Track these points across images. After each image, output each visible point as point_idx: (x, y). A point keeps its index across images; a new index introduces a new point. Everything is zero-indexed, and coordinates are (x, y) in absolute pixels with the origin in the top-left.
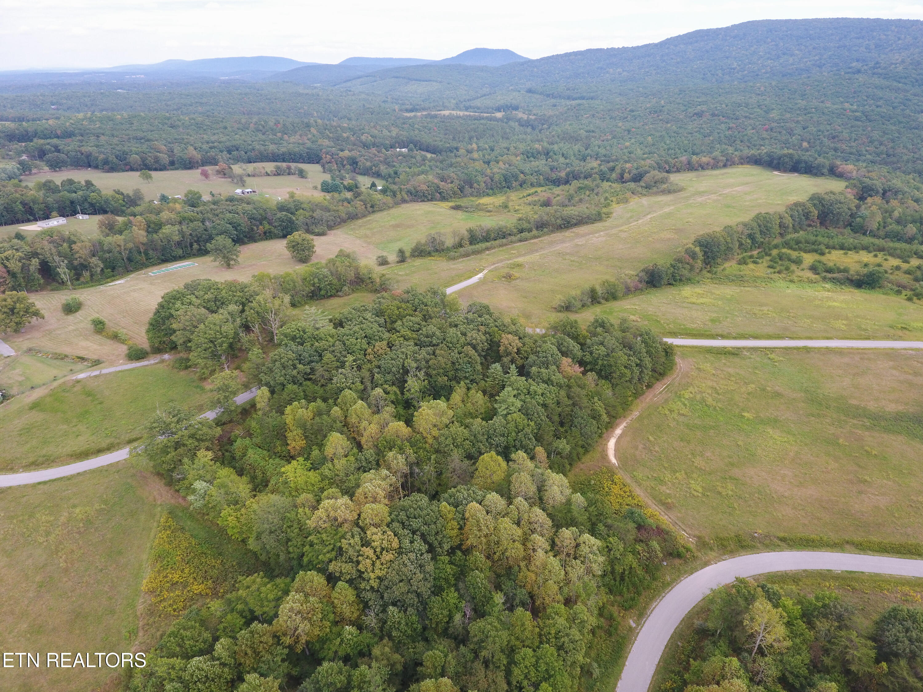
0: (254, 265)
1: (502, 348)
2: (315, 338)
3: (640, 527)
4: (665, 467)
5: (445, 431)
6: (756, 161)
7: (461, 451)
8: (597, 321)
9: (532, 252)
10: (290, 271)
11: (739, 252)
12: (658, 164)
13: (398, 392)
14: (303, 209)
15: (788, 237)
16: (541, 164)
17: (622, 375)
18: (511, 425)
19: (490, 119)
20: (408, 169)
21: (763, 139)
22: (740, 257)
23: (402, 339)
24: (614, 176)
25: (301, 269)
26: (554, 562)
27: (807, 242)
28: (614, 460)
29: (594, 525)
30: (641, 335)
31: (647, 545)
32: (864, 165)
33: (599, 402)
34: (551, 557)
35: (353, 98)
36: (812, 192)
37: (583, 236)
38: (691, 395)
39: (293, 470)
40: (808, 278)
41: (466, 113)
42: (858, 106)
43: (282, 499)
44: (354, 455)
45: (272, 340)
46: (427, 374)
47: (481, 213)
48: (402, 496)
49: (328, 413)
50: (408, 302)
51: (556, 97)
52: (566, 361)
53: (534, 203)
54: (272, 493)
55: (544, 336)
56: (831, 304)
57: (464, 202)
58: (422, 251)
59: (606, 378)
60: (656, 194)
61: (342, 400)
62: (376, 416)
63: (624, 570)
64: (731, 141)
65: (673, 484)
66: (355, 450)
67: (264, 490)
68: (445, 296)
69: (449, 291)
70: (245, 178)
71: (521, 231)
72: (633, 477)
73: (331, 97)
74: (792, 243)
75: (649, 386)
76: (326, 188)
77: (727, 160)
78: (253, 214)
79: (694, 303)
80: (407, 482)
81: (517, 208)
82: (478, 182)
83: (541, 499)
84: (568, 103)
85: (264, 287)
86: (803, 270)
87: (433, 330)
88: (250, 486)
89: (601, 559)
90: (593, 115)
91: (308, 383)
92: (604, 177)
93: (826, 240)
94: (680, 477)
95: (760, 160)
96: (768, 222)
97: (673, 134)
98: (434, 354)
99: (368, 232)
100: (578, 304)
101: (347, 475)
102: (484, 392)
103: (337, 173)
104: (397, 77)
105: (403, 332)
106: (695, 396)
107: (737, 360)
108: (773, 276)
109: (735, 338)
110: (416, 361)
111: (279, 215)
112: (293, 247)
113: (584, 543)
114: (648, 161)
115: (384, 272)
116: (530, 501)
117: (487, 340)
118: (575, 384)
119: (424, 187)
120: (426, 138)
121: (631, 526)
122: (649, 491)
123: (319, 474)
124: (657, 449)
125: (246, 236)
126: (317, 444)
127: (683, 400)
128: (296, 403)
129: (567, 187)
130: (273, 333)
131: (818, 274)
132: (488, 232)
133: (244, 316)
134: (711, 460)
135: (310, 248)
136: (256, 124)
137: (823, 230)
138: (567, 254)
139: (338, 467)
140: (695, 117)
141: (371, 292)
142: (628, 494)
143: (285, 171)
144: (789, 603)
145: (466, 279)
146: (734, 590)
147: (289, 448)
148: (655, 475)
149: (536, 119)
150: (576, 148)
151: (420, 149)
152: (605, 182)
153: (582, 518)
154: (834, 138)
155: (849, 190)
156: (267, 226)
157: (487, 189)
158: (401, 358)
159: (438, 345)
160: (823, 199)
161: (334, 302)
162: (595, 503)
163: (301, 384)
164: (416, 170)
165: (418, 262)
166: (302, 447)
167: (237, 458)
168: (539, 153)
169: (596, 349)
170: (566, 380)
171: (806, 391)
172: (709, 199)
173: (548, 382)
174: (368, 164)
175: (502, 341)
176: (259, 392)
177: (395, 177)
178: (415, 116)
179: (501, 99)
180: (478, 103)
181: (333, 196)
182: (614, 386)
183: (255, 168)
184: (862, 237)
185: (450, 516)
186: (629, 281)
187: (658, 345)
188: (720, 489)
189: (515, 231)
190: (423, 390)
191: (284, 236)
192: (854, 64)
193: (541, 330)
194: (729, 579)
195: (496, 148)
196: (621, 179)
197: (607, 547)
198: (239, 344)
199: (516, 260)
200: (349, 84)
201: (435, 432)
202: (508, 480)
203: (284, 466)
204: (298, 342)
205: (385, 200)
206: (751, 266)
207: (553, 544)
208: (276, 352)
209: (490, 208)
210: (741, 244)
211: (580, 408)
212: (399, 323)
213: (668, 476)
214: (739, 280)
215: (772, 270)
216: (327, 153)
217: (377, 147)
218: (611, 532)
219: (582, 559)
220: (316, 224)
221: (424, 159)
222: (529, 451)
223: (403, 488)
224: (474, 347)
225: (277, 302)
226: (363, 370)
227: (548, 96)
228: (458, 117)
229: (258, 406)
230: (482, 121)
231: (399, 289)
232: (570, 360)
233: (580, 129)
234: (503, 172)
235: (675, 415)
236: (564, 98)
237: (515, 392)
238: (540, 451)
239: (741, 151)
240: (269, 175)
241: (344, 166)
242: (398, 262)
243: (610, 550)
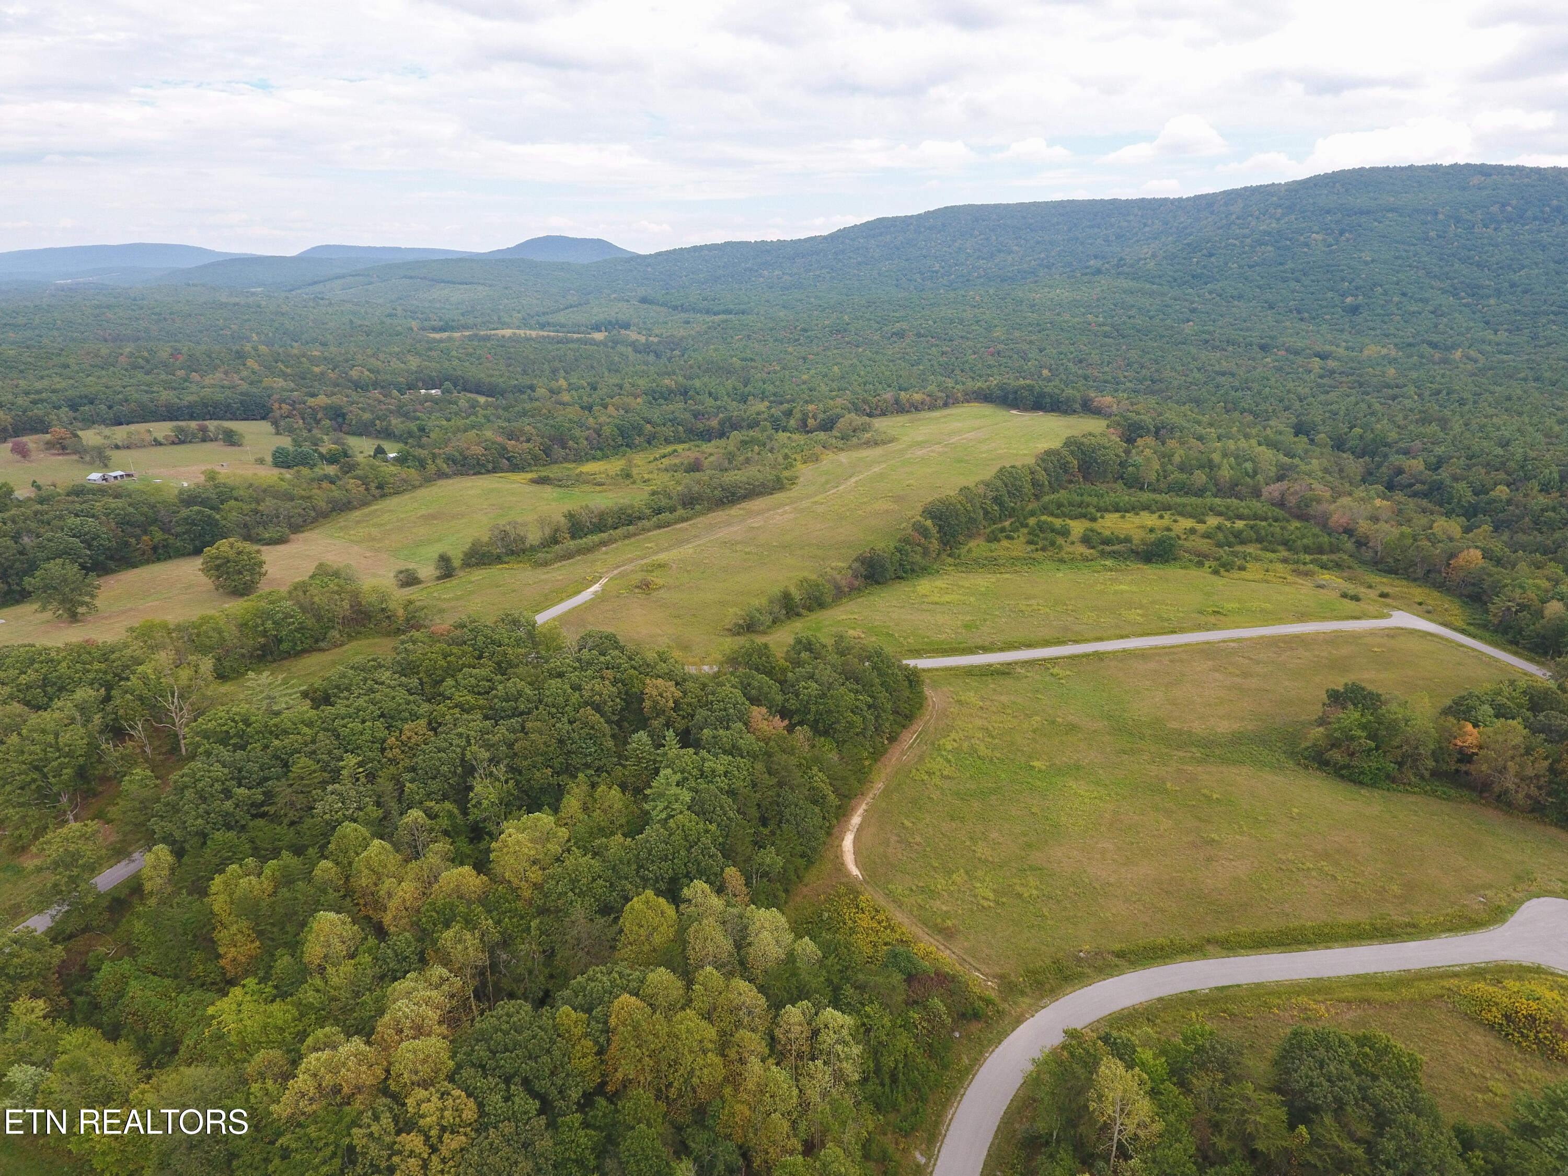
0: (132, 609)
1: (647, 704)
2: (271, 733)
3: (910, 979)
4: (935, 869)
5: (557, 870)
6: (985, 397)
7: (589, 900)
8: (799, 642)
9: (680, 543)
10: (210, 611)
11: (986, 524)
12: (853, 404)
13: (456, 811)
14: (236, 499)
15: (1046, 499)
16: (676, 407)
17: (851, 725)
18: (677, 837)
19: (586, 342)
20: (444, 423)
21: (990, 367)
22: (988, 530)
23: (457, 710)
24: (792, 423)
25: (237, 607)
26: (780, 1075)
27: (1071, 504)
28: (855, 871)
29: (836, 989)
30: (869, 658)
31: (925, 1007)
32: (1126, 395)
33: (820, 774)
34: (773, 1068)
35: (330, 310)
36: (1066, 435)
37: (760, 513)
38: (955, 745)
39: (234, 1007)
40: (1081, 554)
41: (541, 333)
42: (1104, 317)
43: (213, 1071)
44: (369, 951)
45: (175, 749)
46: (511, 769)
47: (585, 488)
48: (476, 1013)
49: (308, 876)
50: (465, 643)
51: (687, 311)
52: (758, 713)
53: (675, 469)
54: (190, 1065)
55: (716, 676)
56: (1117, 588)
57: (553, 471)
58: (483, 555)
59: (825, 733)
60: (858, 446)
61: (338, 845)
62: (413, 864)
63: (896, 1061)
64: (949, 371)
65: (951, 894)
66: (372, 941)
67: (169, 1061)
68: (533, 626)
69: (541, 618)
70: (108, 453)
71: (658, 511)
72: (889, 894)
73: (285, 309)
74: (1053, 507)
75: (892, 739)
76: (282, 460)
77: (947, 396)
78: (126, 515)
79: (937, 603)
80: (484, 984)
81: (646, 476)
82: (575, 440)
83: (742, 963)
84: (708, 318)
85: (153, 648)
86: (1073, 543)
87: (519, 686)
88: (137, 1059)
89: (856, 1050)
90: (749, 336)
91: (261, 822)
92: (778, 426)
93: (1095, 500)
94: (959, 880)
95: (991, 395)
96: (1015, 478)
97: (868, 362)
98: (523, 728)
99: (375, 531)
100: (768, 619)
101: (357, 994)
102: (623, 787)
103: (305, 434)
104: (411, 277)
105: (457, 698)
106: (961, 745)
107: (1008, 682)
108: (1034, 555)
109: (1001, 650)
110: (488, 746)
111: (185, 512)
112: (218, 567)
113: (826, 1026)
114: (839, 401)
115: (412, 597)
116: (724, 970)
117: (620, 693)
118: (777, 749)
119: (478, 450)
120: (475, 373)
121: (897, 978)
122: (915, 913)
123: (293, 1004)
124: (918, 839)
125: (111, 558)
126: (286, 944)
127: (944, 753)
128: (235, 866)
129: (723, 442)
130: (176, 736)
131: (1093, 548)
132: (602, 516)
133: (109, 708)
134: (999, 843)
135: (255, 567)
136: (131, 355)
137: (1088, 486)
138: (737, 543)
139: (335, 981)
140: (894, 339)
141: (388, 634)
142: (884, 924)
143: (194, 436)
144: (1147, 1055)
145: (570, 596)
146: (1065, 1053)
147: (222, 962)
148: (921, 884)
149: (660, 343)
150: (729, 384)
151: (465, 390)
152: (780, 433)
153: (816, 982)
154: (1081, 361)
155: (1112, 430)
156: (159, 536)
157: (591, 449)
158: (458, 746)
159: (529, 713)
160: (1082, 444)
161: (313, 661)
162: (836, 949)
163: (243, 827)
164: (461, 423)
165: (478, 575)
166: (251, 957)
167: (104, 1004)
168: (671, 391)
169: (805, 688)
170: (762, 744)
171: (1110, 717)
172: (933, 451)
173: (733, 750)
174: (367, 416)
175: (646, 691)
176: (149, 858)
177: (420, 437)
178: (450, 339)
179: (599, 313)
180: (561, 318)
181: (298, 472)
182: (840, 744)
183: (130, 434)
184: (1140, 493)
185: (578, 1031)
186: (838, 577)
187: (896, 671)
188: (1019, 889)
189: (648, 511)
190: (506, 800)
191: (198, 552)
192: (1092, 263)
193: (711, 668)
194: (1058, 1039)
195: (599, 386)
196: (804, 427)
197: (864, 1024)
198: (101, 767)
199: (655, 558)
200: (318, 288)
201: (535, 875)
202: (681, 938)
203: (213, 1004)
204: (234, 745)
205: (404, 476)
206: (1005, 543)
207: (772, 1040)
208: (186, 770)
209: (601, 478)
210: (986, 513)
211: (791, 788)
212: (449, 682)
213: (941, 883)
214: (991, 564)
215: (1033, 547)
216: (284, 401)
217: (382, 387)
218: (866, 996)
219: (825, 1057)
220: (265, 525)
221: (474, 405)
222: (712, 878)
223: (478, 997)
224: (598, 708)
225: (185, 674)
226: (379, 780)
227: (675, 308)
228: (528, 339)
229: (148, 886)
230: (571, 346)
231: (443, 624)
232: (764, 710)
233: (732, 356)
234: (617, 421)
235: (937, 780)
236: (700, 311)
237: (679, 776)
238: (732, 873)
239: (964, 384)
240: (161, 444)
241: (318, 422)
242: (438, 578)
243: (868, 1031)
